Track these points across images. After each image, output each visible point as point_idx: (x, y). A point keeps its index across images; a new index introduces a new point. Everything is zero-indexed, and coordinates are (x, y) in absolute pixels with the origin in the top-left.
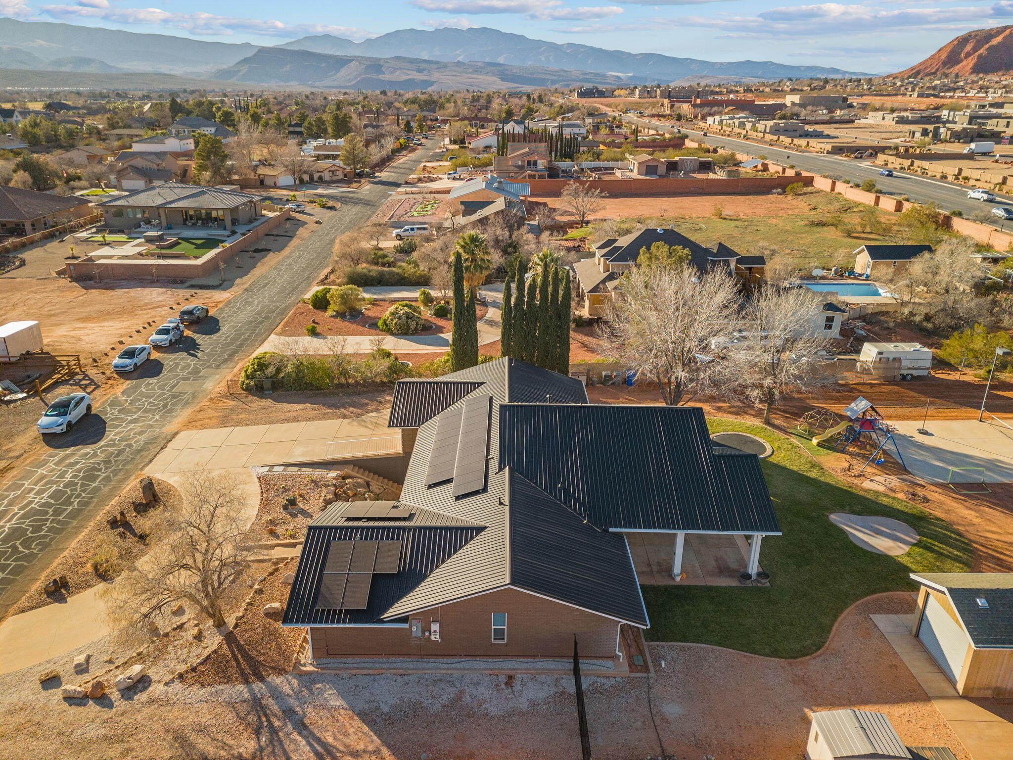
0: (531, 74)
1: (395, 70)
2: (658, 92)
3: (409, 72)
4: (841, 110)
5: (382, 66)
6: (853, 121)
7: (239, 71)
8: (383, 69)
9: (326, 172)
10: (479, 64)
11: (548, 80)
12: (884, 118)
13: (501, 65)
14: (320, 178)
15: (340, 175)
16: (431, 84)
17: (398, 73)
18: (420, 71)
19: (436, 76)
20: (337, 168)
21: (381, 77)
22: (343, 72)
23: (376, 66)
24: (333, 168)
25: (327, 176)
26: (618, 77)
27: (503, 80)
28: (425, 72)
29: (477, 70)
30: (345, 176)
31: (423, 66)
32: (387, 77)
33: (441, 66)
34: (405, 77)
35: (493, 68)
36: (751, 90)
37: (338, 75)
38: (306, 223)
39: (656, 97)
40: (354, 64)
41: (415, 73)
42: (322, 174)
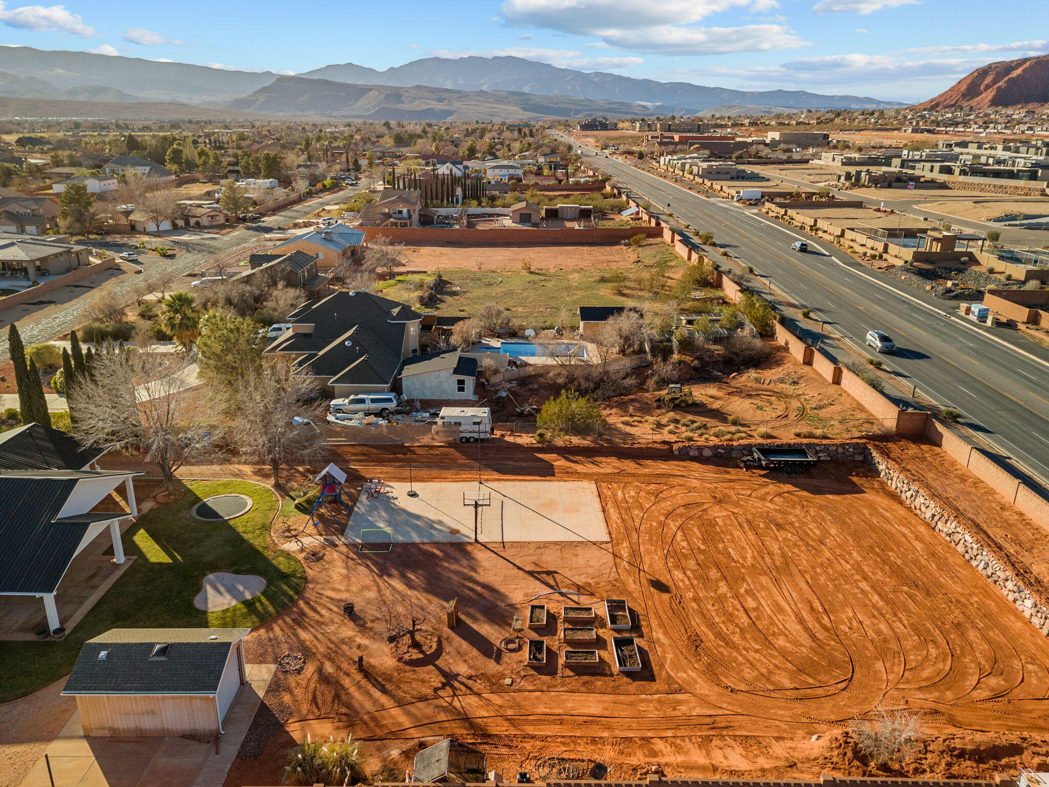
0: (556, 103)
1: (415, 99)
2: (658, 126)
3: (429, 102)
4: (813, 147)
5: (402, 95)
6: (807, 162)
7: (257, 100)
8: (404, 98)
9: (205, 218)
10: (502, 93)
11: (571, 110)
12: (834, 160)
13: (524, 94)
14: (197, 223)
15: (221, 220)
16: (450, 113)
17: (417, 103)
18: (440, 100)
19: (457, 105)
20: (216, 213)
21: (399, 106)
22: (363, 101)
23: (395, 95)
24: (213, 214)
25: (205, 221)
26: (644, 107)
27: (524, 109)
28: (446, 102)
29: (499, 100)
30: (227, 220)
31: (445, 95)
32: (406, 106)
33: (461, 95)
34: (424, 107)
35: (516, 98)
36: (757, 124)
37: (358, 104)
38: (125, 272)
39: (656, 130)
40: (374, 93)
41: (435, 102)
42: (200, 220)
